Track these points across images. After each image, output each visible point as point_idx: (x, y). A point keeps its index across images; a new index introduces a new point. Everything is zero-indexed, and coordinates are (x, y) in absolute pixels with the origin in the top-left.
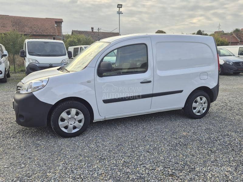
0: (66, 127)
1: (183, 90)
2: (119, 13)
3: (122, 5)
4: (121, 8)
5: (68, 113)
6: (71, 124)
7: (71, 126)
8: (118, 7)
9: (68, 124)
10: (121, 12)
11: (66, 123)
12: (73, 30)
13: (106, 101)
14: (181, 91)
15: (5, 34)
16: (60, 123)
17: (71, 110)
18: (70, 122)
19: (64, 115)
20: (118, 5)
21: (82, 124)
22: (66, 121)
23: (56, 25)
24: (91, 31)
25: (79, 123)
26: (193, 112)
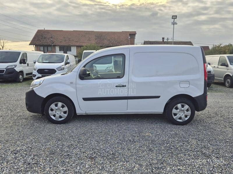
0: (54, 116)
1: (160, 96)
2: (174, 24)
3: (176, 16)
4: (176, 18)
5: (56, 105)
6: (58, 113)
7: (57, 116)
8: (172, 18)
9: (56, 113)
10: (176, 22)
11: (54, 112)
12: (145, 41)
13: (85, 99)
14: (158, 97)
15: (86, 46)
16: (50, 112)
17: (58, 103)
18: (57, 112)
19: (53, 106)
20: (173, 16)
21: (66, 115)
22: (54, 111)
23: (130, 37)
24: (162, 41)
25: (64, 114)
26: (173, 118)
